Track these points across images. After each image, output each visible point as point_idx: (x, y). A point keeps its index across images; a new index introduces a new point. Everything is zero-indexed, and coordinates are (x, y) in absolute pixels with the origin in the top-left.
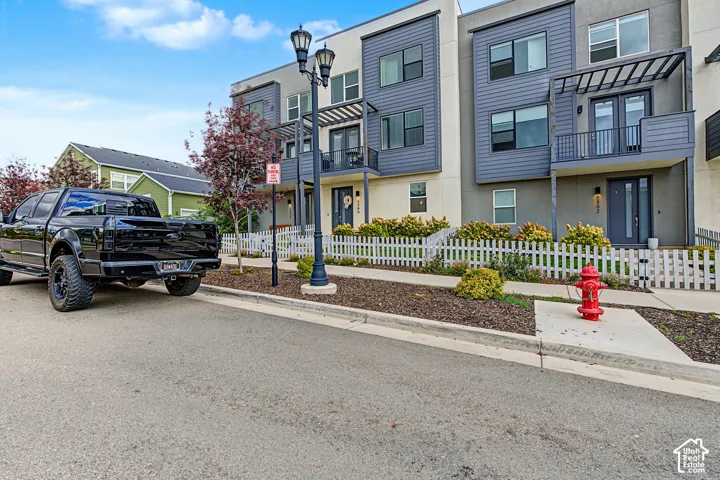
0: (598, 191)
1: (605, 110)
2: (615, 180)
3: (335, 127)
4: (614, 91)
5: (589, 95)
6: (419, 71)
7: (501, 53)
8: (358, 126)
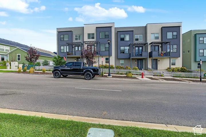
0: (136, 61)
1: (137, 48)
2: (138, 60)
3: (89, 44)
4: (138, 46)
5: (135, 46)
6: (108, 37)
7: (122, 36)
8: (94, 45)
